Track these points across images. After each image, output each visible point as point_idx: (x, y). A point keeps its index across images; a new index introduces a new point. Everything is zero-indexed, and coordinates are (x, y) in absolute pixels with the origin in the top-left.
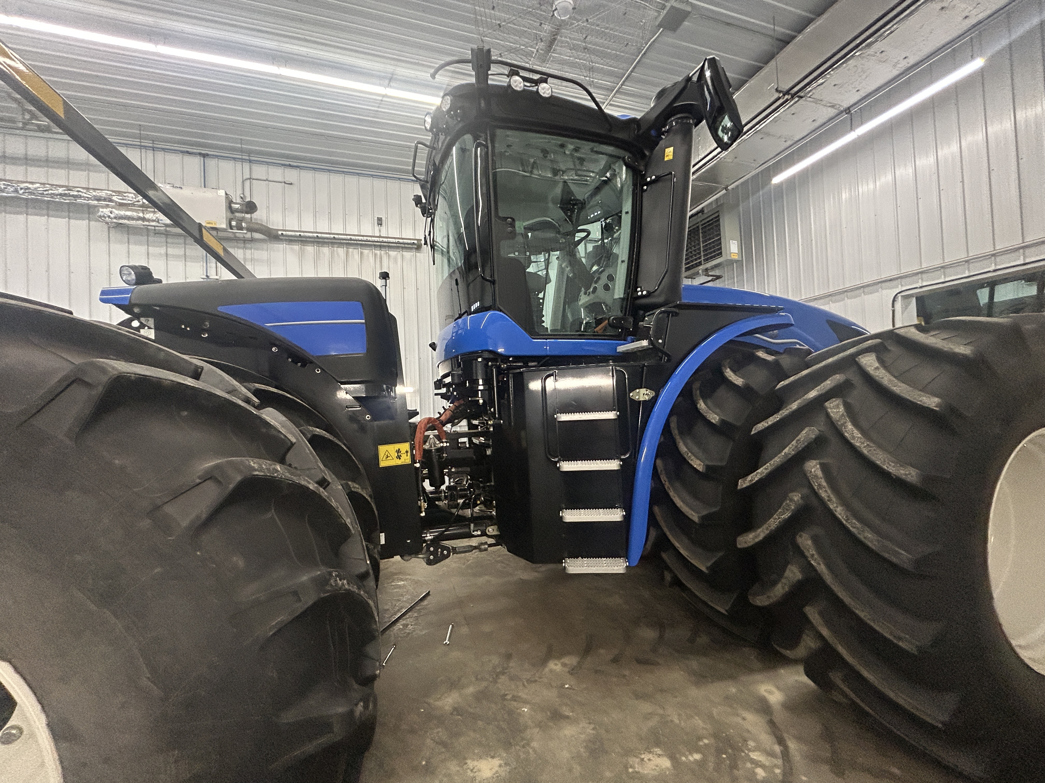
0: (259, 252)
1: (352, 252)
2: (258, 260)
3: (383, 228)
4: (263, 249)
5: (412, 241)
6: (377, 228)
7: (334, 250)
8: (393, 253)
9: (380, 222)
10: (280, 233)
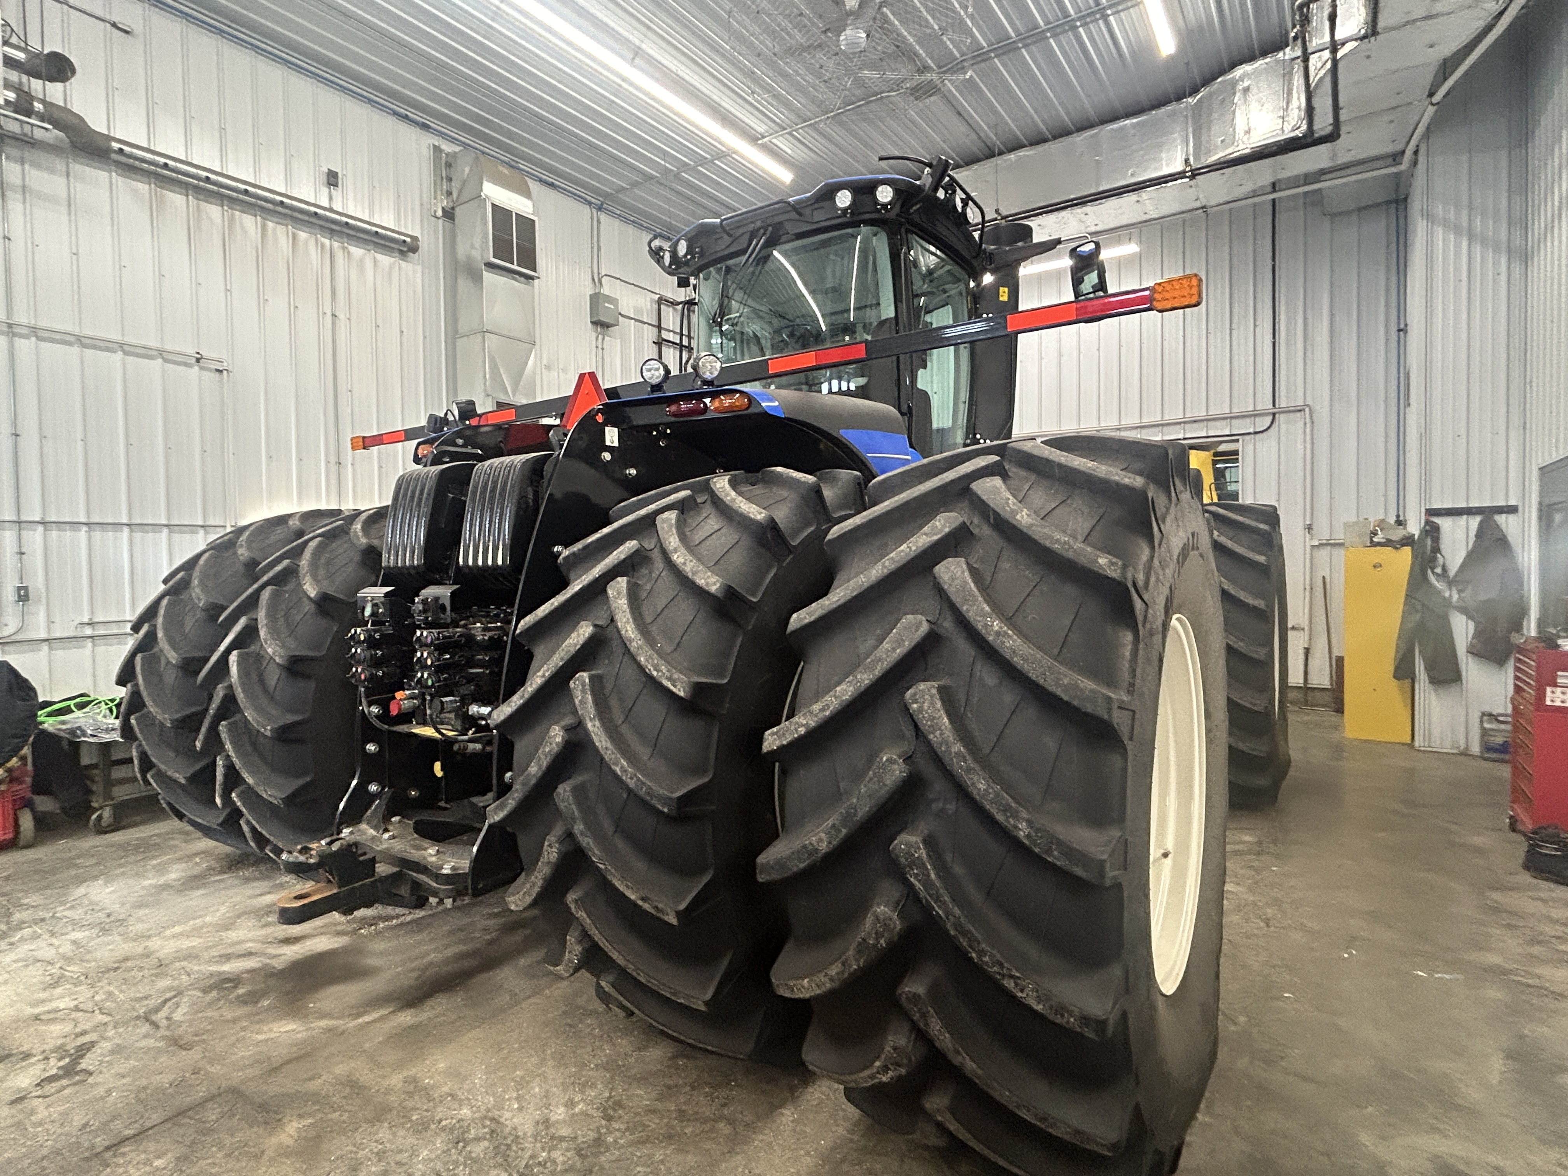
0: (45, 175)
1: (274, 229)
2: (40, 196)
3: (337, 193)
4: (52, 171)
5: (403, 238)
6: (325, 190)
7: (233, 215)
8: (357, 251)
9: (332, 180)
10: (116, 145)
